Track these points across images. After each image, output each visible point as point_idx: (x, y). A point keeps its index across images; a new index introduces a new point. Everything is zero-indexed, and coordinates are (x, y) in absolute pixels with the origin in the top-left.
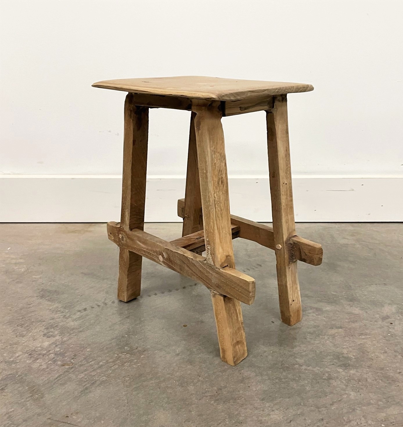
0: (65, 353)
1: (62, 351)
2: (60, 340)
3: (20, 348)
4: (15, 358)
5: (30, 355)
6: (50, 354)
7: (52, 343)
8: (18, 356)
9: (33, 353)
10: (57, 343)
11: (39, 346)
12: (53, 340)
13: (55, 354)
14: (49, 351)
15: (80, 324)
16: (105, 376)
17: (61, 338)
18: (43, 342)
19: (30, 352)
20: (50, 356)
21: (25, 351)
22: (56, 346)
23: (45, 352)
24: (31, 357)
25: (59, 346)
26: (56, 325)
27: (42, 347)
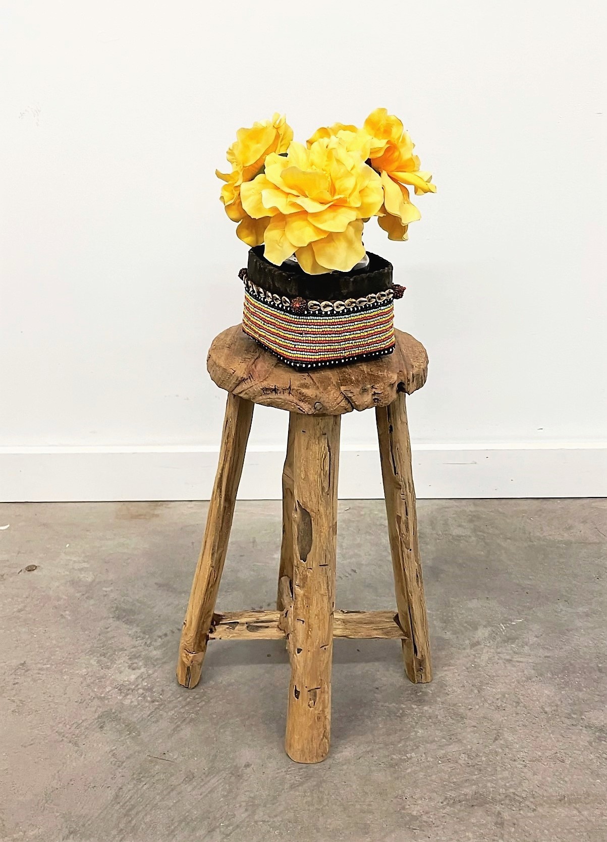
0: (153, 688)
1: (149, 685)
2: (145, 673)
3: (108, 682)
4: (106, 694)
5: (119, 690)
6: (139, 689)
7: (138, 677)
8: (110, 691)
9: (122, 688)
10: (143, 676)
11: (126, 680)
12: (138, 672)
13: (144, 689)
14: (137, 686)
16: (193, 713)
17: (147, 670)
18: (129, 675)
19: (118, 687)
20: (139, 691)
21: (114, 686)
22: (143, 680)
23: (134, 686)
24: (121, 693)
25: (145, 680)
27: (130, 681)
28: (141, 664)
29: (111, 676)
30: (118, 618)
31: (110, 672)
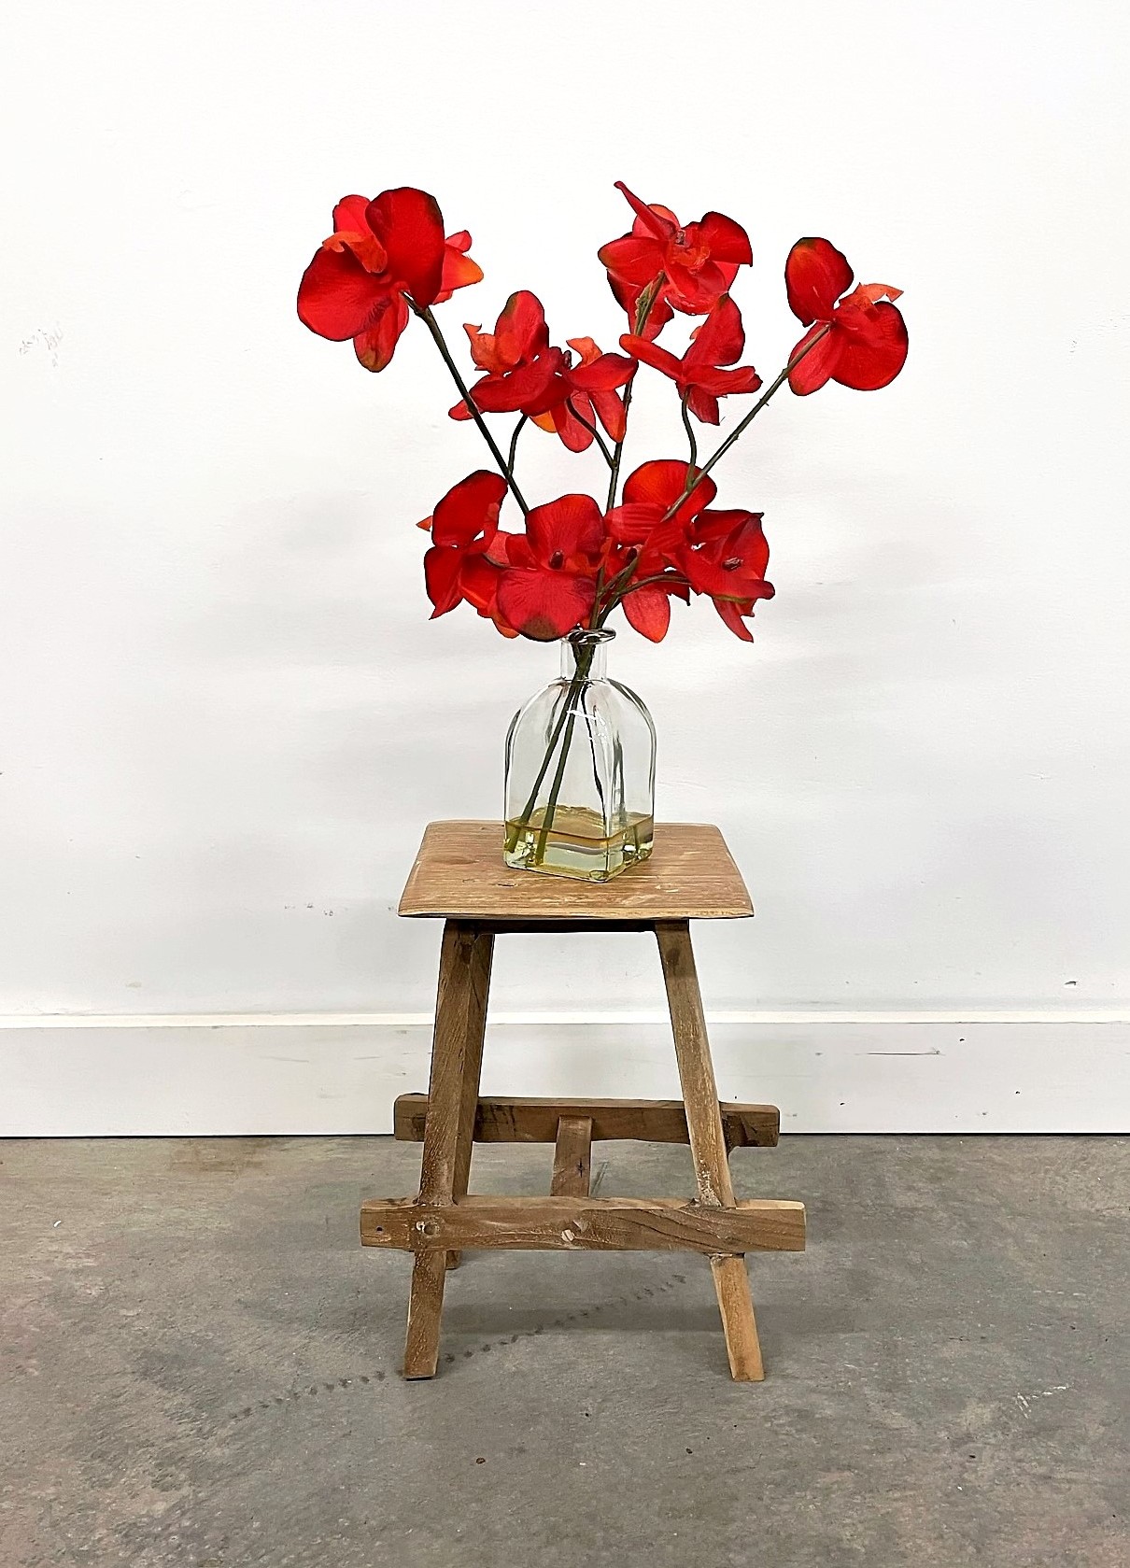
0: (204, 1533)
1: (196, 1526)
2: (191, 1497)
3: (101, 1518)
4: (93, 1545)
5: (126, 1536)
6: (171, 1534)
7: (174, 1505)
8: (100, 1540)
9: (131, 1532)
10: (184, 1507)
11: (144, 1513)
12: (174, 1496)
13: (183, 1536)
14: (170, 1525)
15: (237, 1455)
17: (194, 1491)
18: (153, 1502)
19: (124, 1529)
20: (170, 1541)
21: (113, 1527)
22: (183, 1514)
23: (160, 1529)
24: (127, 1544)
25: (188, 1515)
26: (182, 1455)
27: (152, 1517)
28: (183, 1476)
29: (109, 1504)
30: (145, 1374)
31: (109, 1494)
